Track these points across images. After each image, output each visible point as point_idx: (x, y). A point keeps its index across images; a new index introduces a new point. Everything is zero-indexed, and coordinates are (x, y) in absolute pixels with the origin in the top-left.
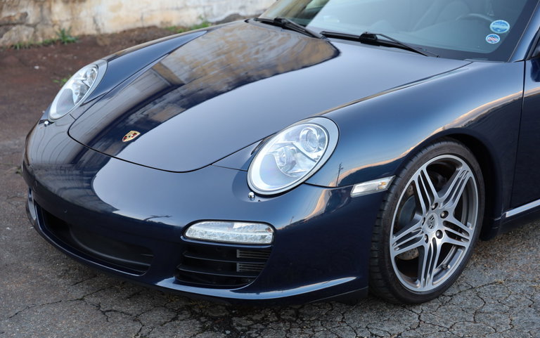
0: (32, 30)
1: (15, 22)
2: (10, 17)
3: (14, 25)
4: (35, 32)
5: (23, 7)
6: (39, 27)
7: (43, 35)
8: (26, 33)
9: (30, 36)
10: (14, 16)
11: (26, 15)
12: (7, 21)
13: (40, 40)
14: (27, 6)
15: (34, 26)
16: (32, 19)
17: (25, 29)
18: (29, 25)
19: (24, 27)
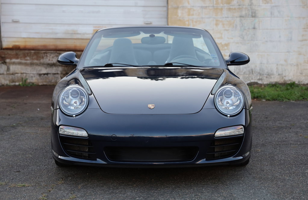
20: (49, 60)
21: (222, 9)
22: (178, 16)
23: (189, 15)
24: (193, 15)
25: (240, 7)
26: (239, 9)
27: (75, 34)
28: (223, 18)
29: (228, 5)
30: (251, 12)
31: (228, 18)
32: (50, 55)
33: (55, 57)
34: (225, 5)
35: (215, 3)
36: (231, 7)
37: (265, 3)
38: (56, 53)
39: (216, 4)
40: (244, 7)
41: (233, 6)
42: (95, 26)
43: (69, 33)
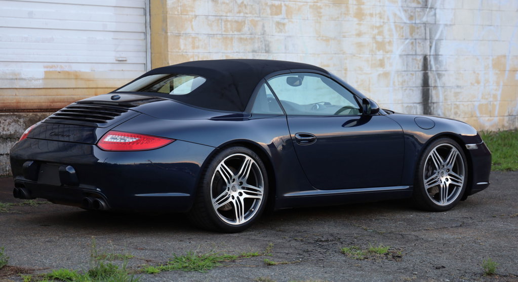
20: (3, 128)
21: (232, 39)
22: (180, 49)
23: (193, 48)
24: (198, 47)
25: (252, 36)
26: (251, 39)
27: (16, 79)
28: (234, 53)
29: (239, 33)
30: (264, 45)
31: (239, 53)
32: (5, 120)
33: (13, 124)
34: (236, 33)
35: (223, 29)
36: (242, 36)
37: (279, 32)
38: (14, 115)
39: (225, 31)
40: (257, 36)
41: (244, 34)
42: (45, 64)
43: (7, 79)
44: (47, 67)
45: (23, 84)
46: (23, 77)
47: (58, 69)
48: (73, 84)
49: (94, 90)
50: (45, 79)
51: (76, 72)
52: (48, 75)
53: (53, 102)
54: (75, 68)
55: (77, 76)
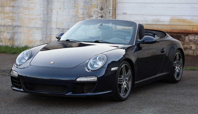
0: (193, 51)
1: (188, 48)
2: (187, 47)
3: (188, 49)
4: (194, 52)
5: (191, 45)
6: (195, 51)
7: (196, 53)
8: (191, 52)
9: (192, 53)
10: (188, 47)
11: (191, 47)
12: (186, 48)
13: (195, 55)
14: (192, 44)
15: (194, 50)
16: (193, 48)
17: (190, 51)
18: (192, 50)
19: (190, 50)
27: (158, 21)
42: (171, 16)
43: (155, 21)
44: (172, 17)
45: (161, 23)
46: (161, 20)
47: (176, 18)
48: (182, 23)
49: (192, 26)
50: (170, 21)
51: (184, 19)
52: (171, 20)
53: (173, 30)
54: (184, 18)
55: (184, 21)
